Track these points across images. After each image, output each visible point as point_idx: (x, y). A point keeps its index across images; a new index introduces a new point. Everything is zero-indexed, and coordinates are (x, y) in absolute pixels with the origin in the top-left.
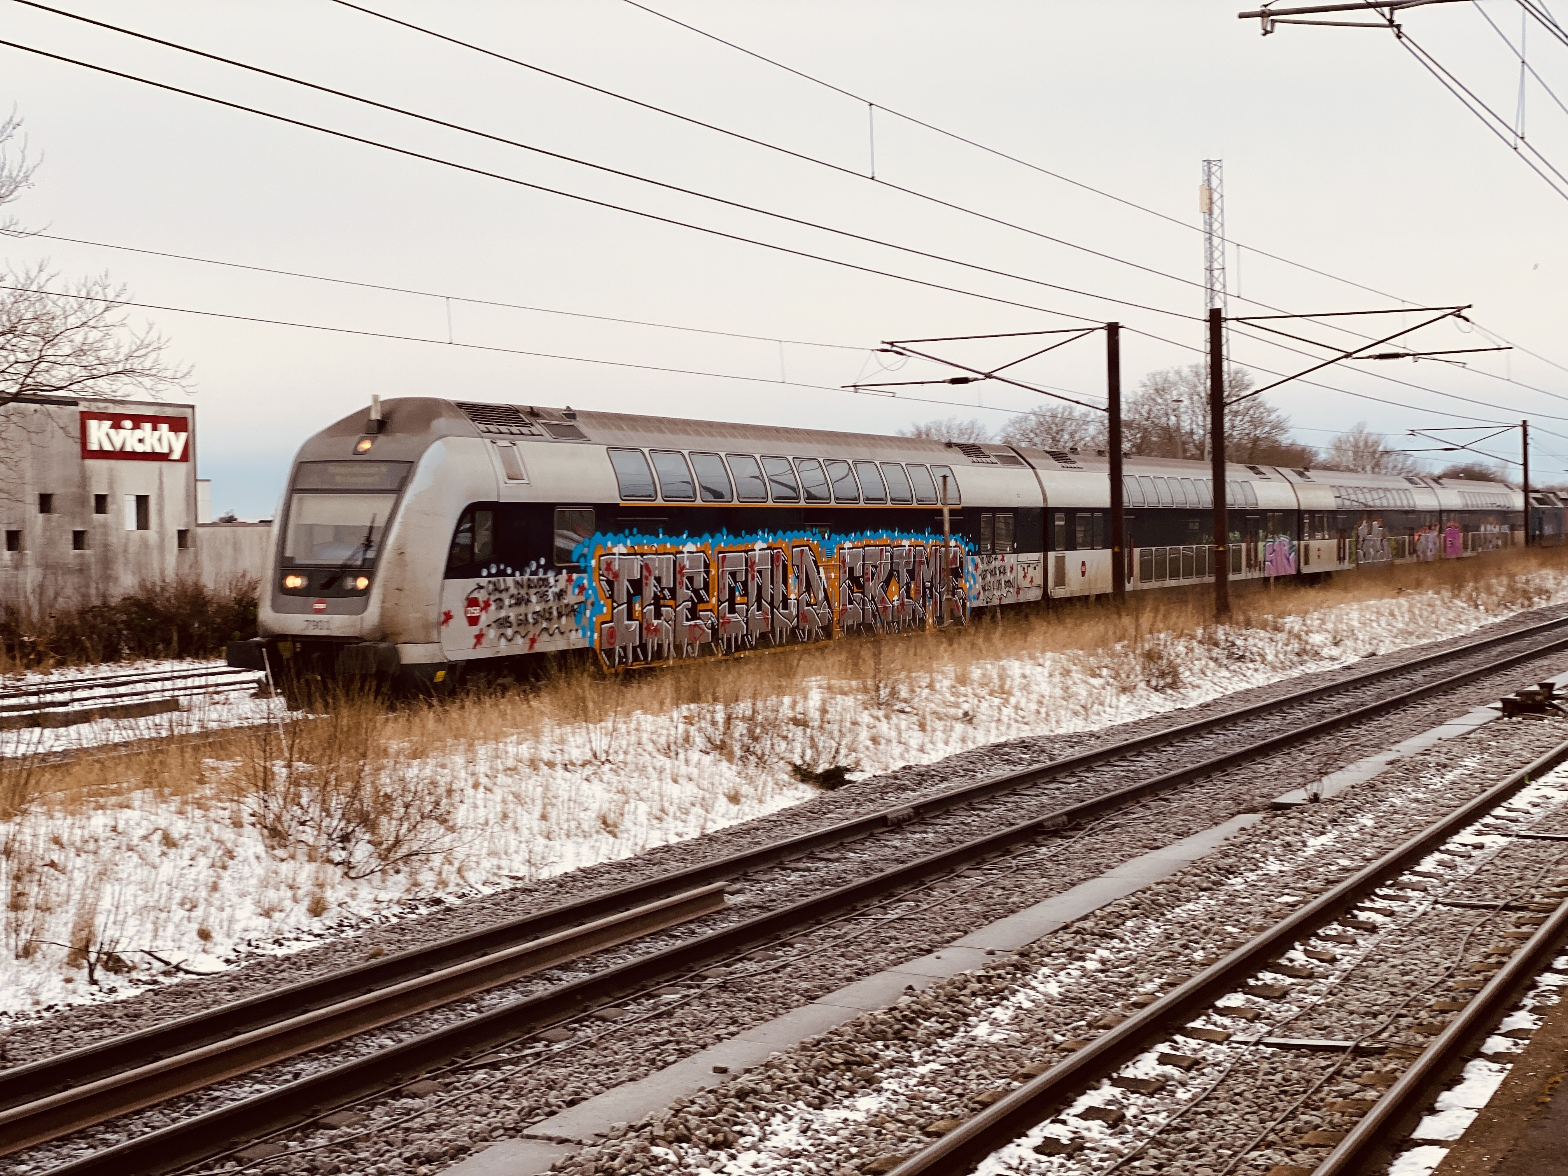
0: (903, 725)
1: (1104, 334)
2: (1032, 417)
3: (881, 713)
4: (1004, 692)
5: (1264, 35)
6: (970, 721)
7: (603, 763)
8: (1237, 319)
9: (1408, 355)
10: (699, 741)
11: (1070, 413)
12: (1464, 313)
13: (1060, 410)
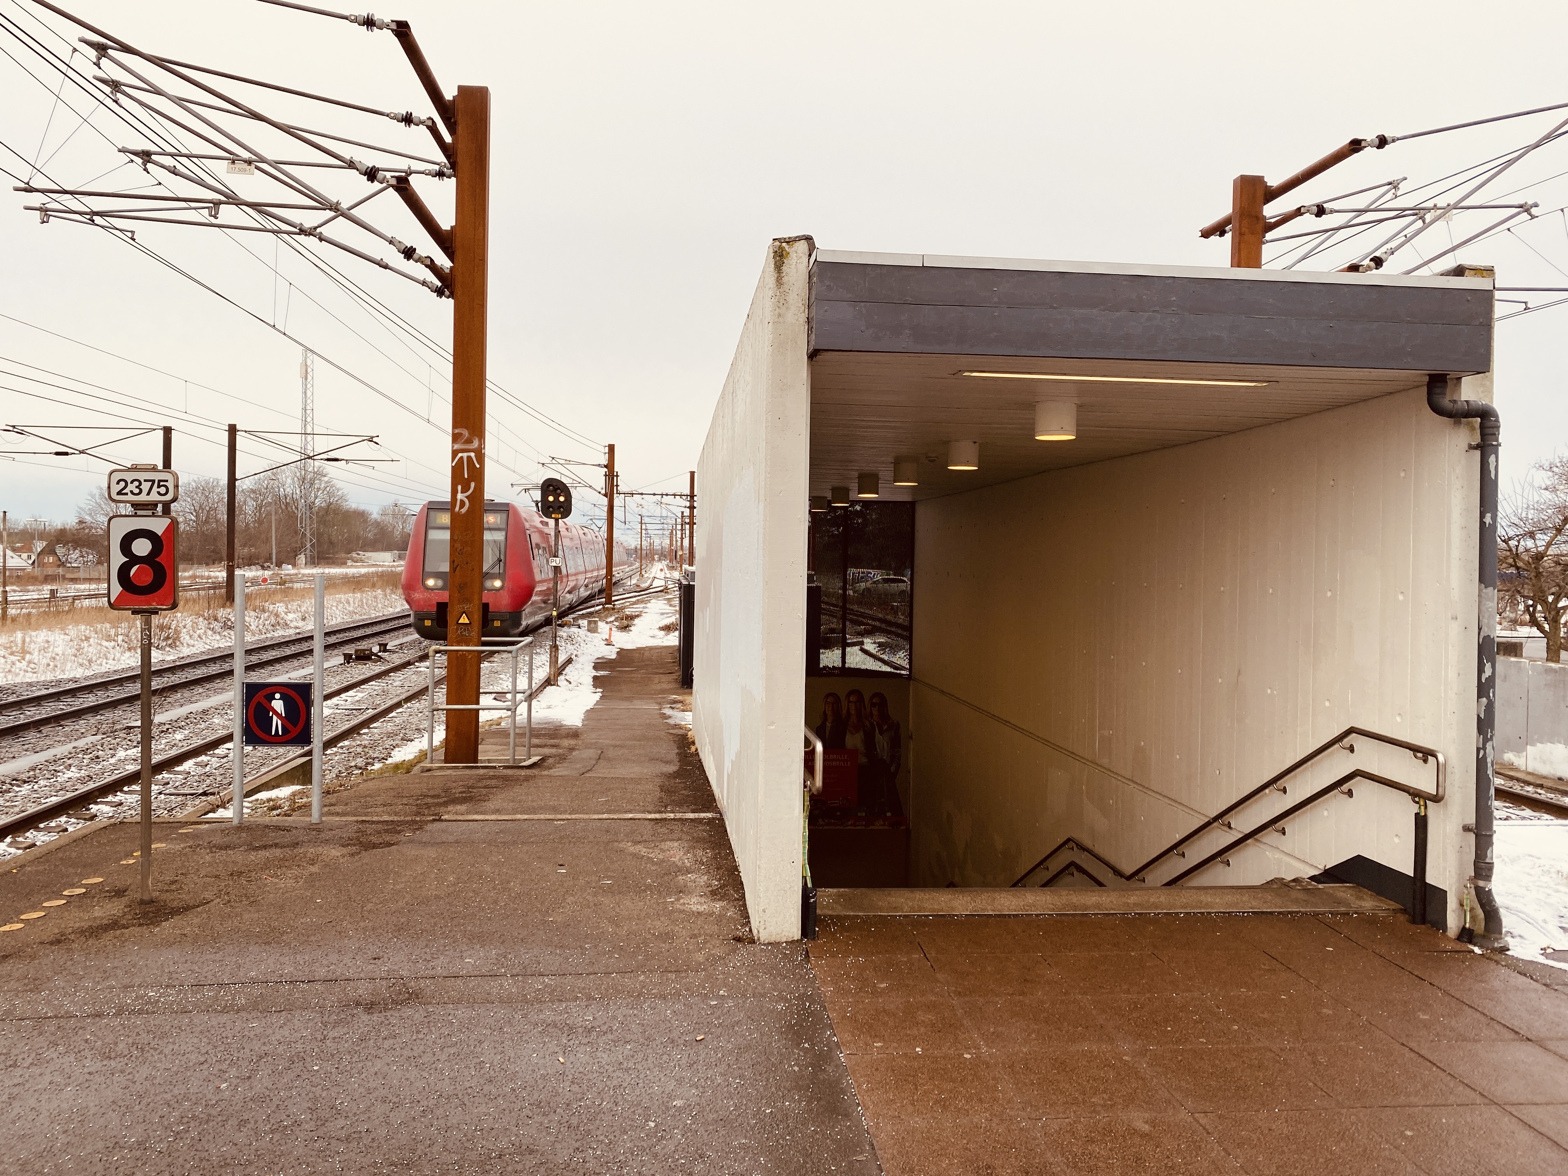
9: (343, 460)
12: (374, 439)
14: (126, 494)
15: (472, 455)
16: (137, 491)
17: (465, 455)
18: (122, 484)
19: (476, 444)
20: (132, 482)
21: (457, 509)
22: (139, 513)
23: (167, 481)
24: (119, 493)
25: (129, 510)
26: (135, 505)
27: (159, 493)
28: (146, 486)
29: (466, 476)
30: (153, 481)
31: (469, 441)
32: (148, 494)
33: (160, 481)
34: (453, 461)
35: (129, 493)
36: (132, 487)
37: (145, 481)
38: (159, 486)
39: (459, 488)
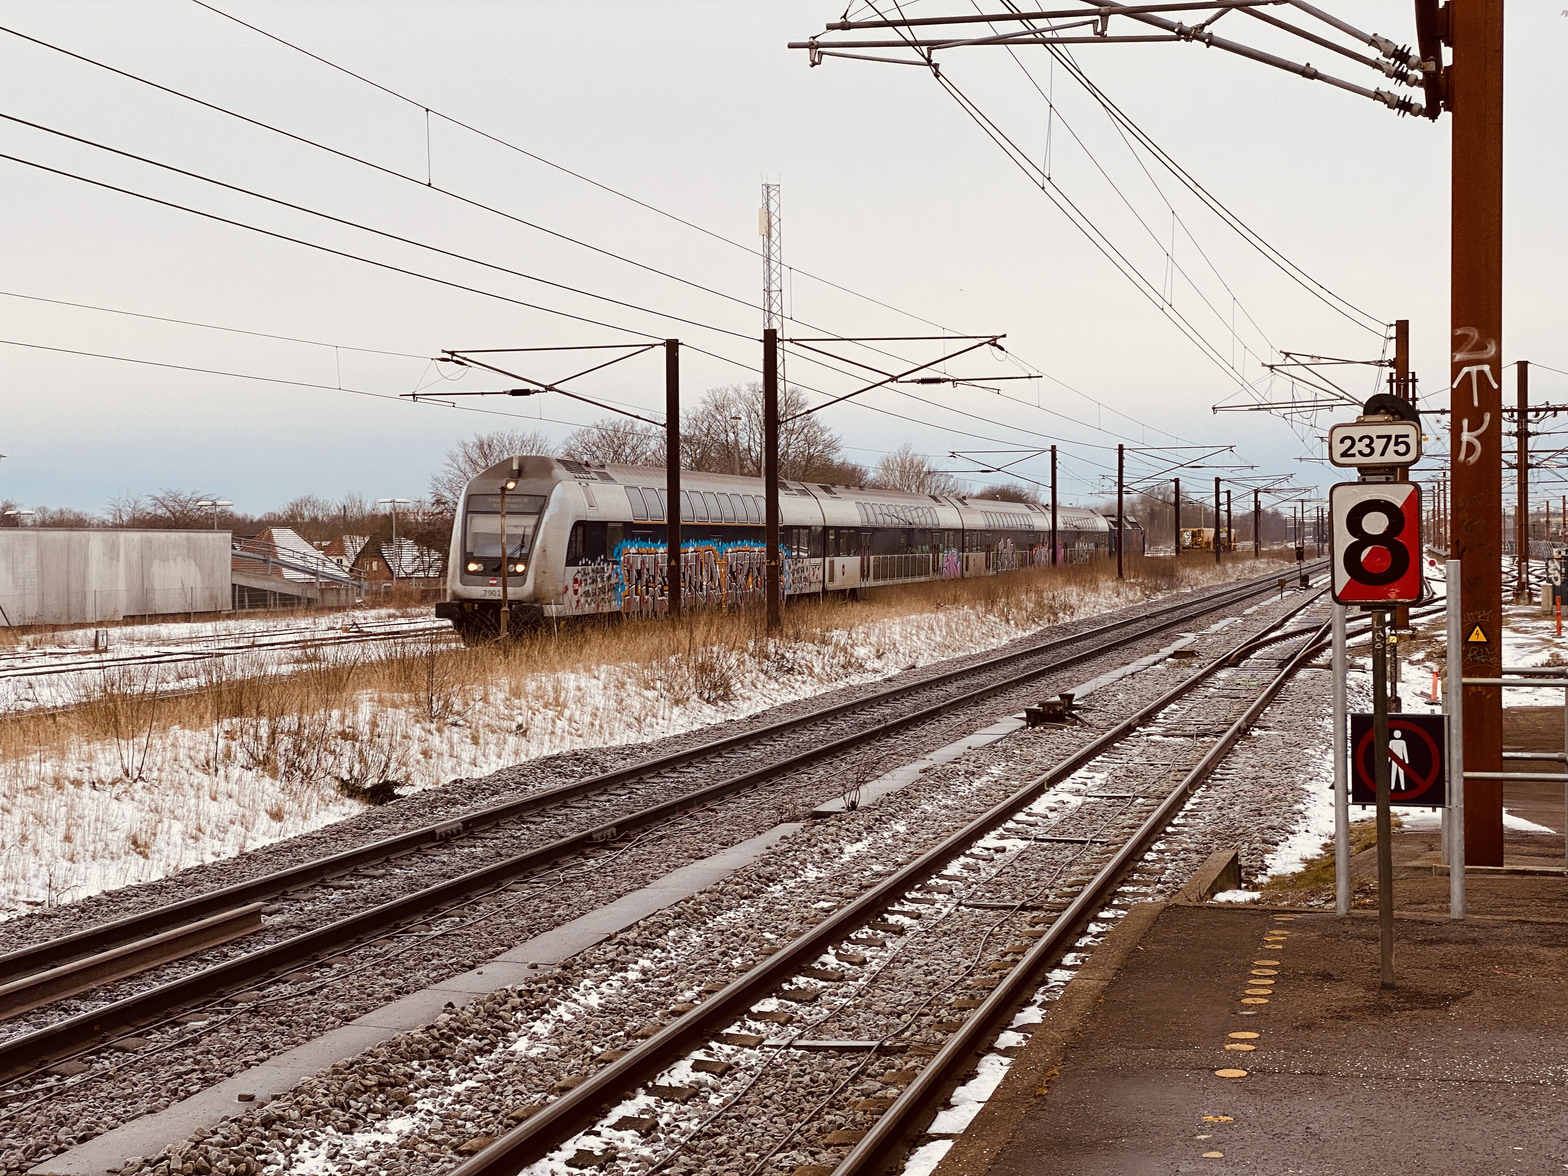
0: (456, 738)
1: (664, 349)
2: (595, 431)
3: (433, 727)
4: (559, 705)
5: (812, 66)
6: (524, 734)
7: (135, 781)
8: (791, 341)
9: (948, 380)
10: (242, 756)
11: (632, 427)
12: (999, 342)
13: (623, 423)
14: (1353, 455)
15: (1486, 368)
16: (1367, 451)
17: (1474, 369)
18: (1348, 443)
19: (1492, 351)
20: (1361, 440)
21: (1462, 456)
22: (1368, 478)
23: (1407, 436)
24: (1344, 454)
25: (1354, 475)
26: (1362, 469)
27: (1396, 452)
28: (1379, 445)
29: (1476, 403)
30: (1389, 438)
31: (1481, 347)
32: (1383, 454)
33: (1397, 437)
34: (1453, 382)
35: (1357, 454)
36: (1361, 446)
37: (1378, 437)
38: (1397, 444)
39: (1465, 423)
